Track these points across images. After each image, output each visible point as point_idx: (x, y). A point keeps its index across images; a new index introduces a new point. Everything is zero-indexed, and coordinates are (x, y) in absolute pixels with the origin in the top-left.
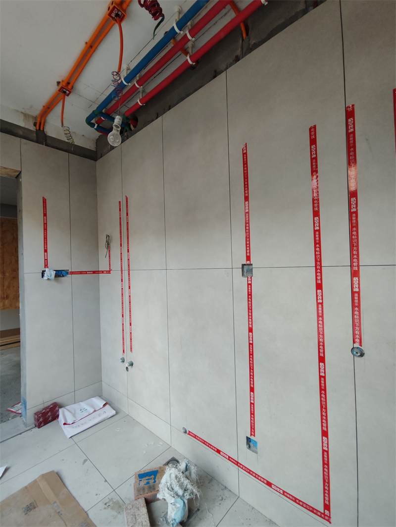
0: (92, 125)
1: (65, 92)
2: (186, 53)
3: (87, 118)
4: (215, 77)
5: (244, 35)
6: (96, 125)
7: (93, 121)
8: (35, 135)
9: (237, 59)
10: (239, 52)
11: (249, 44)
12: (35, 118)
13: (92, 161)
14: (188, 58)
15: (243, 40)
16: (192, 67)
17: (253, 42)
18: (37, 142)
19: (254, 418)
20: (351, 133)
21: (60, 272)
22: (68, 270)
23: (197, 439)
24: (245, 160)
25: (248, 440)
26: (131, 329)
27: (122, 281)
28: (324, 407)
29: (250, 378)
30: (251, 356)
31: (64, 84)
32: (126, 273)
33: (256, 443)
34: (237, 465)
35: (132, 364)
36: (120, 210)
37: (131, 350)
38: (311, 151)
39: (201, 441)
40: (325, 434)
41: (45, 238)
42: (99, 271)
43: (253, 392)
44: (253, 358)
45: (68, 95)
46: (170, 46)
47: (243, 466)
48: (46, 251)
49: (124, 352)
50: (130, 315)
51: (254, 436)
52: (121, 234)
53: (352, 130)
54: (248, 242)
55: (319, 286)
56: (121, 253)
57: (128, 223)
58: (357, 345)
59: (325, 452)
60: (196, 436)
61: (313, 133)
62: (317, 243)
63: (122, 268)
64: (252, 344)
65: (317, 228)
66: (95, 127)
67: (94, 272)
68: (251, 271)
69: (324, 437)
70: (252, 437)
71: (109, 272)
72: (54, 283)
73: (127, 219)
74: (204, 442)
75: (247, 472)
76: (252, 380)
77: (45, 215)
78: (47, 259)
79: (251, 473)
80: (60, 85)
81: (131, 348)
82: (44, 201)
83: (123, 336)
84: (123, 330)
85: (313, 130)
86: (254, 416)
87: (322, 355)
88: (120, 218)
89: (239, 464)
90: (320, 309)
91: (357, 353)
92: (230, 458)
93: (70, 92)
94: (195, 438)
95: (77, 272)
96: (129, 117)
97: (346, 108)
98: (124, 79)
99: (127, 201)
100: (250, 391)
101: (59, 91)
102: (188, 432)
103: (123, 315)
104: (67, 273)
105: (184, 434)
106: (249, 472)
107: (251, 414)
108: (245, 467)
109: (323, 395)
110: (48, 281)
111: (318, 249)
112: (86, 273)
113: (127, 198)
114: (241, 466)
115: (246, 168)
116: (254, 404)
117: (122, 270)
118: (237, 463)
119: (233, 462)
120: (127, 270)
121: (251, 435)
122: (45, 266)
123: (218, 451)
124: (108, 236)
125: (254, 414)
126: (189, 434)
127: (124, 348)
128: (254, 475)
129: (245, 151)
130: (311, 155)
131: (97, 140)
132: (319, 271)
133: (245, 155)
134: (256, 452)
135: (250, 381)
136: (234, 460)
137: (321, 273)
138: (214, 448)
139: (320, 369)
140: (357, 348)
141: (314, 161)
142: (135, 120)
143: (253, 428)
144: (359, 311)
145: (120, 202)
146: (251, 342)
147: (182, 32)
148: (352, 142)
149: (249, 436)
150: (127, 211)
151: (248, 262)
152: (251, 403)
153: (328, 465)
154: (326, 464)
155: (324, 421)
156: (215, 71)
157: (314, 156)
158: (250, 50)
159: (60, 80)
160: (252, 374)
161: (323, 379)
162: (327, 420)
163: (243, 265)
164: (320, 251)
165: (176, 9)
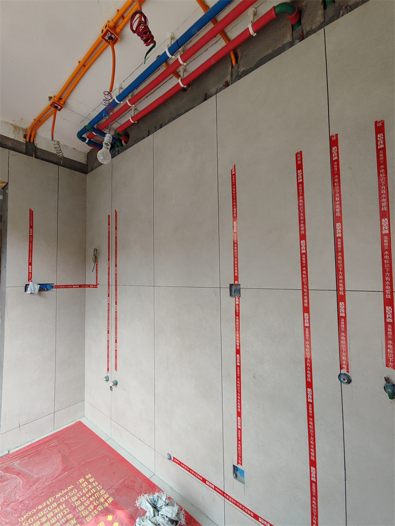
0: (84, 140)
1: (56, 107)
2: (178, 76)
3: (79, 133)
4: (205, 99)
5: (234, 62)
6: (88, 139)
7: (85, 136)
8: (25, 147)
9: (227, 85)
10: (228, 78)
11: (238, 71)
12: (26, 130)
13: (83, 174)
14: (179, 81)
15: (232, 67)
16: (184, 90)
17: (242, 69)
18: (26, 154)
19: (241, 445)
20: (335, 161)
21: (44, 286)
22: (53, 284)
23: (182, 467)
24: (234, 181)
25: (235, 469)
26: (116, 347)
27: (109, 296)
28: (312, 436)
29: (237, 402)
30: (238, 379)
31: (56, 99)
32: (113, 288)
33: (242, 472)
34: (224, 496)
35: (116, 384)
36: (109, 224)
37: (116, 369)
38: (297, 176)
39: (186, 469)
40: (313, 463)
41: (31, 251)
42: (85, 285)
43: (240, 417)
44: (240, 381)
45: (60, 110)
46: (163, 68)
47: (229, 496)
48: (30, 264)
49: (108, 370)
50: (116, 332)
51: (241, 464)
52: (109, 249)
53: (336, 158)
54: (236, 262)
55: (306, 310)
56: (109, 268)
57: (116, 237)
58: (344, 371)
59: (313, 483)
60: (181, 463)
61: (299, 159)
62: (304, 266)
63: (109, 283)
64: (240, 366)
65: (304, 251)
66: (87, 141)
67: (80, 286)
68: (238, 291)
69: (312, 467)
70: (239, 466)
71: (95, 286)
72: (38, 297)
73: (116, 234)
74: (189, 470)
75: (233, 503)
76: (239, 404)
77: (31, 227)
78: (31, 273)
79: (238, 504)
80: (52, 101)
81: (116, 367)
82: (31, 213)
83: (108, 353)
84: (108, 347)
85: (299, 156)
86: (241, 443)
87: (309, 380)
88: (109, 232)
89: (225, 495)
90: (307, 332)
91: (344, 379)
92: (216, 489)
93: (62, 108)
94: (180, 465)
95: (63, 286)
96: (121, 133)
97: (331, 137)
98: (116, 97)
99: (116, 216)
100: (237, 416)
101: (51, 105)
102: (172, 458)
103: (108, 331)
104: (52, 287)
105: (168, 461)
106: (236, 503)
107: (238, 440)
108: (232, 498)
109: (311, 423)
110: (31, 295)
111: (304, 272)
112: (72, 286)
113: (116, 213)
114: (228, 497)
115: (234, 189)
116: (241, 430)
117: (109, 285)
118: (223, 494)
119: (219, 492)
120: (114, 286)
121: (238, 463)
122: (29, 279)
123: (204, 481)
124: (96, 250)
125: (241, 441)
126: (173, 461)
127: (108, 366)
128: (241, 506)
129: (234, 173)
130: (298, 180)
131: (88, 153)
132: (306, 294)
133: (234, 176)
134: (243, 483)
135: (237, 405)
136: (220, 490)
137: (308, 296)
138: (199, 477)
139: (307, 394)
140: (345, 374)
141: (301, 185)
142: (127, 136)
143: (240, 456)
144: (346, 337)
145: (109, 216)
146: (238, 364)
147: (173, 57)
148: (336, 169)
149: (236, 465)
150: (116, 225)
151: (236, 282)
152: (238, 429)
153: (316, 497)
154: (314, 496)
155: (312, 450)
156: (206, 95)
157: (301, 180)
158: (240, 76)
159: (52, 96)
160: (239, 397)
161: (310, 405)
162: (315, 449)
163: (231, 285)
164: (307, 275)
165: (169, 35)
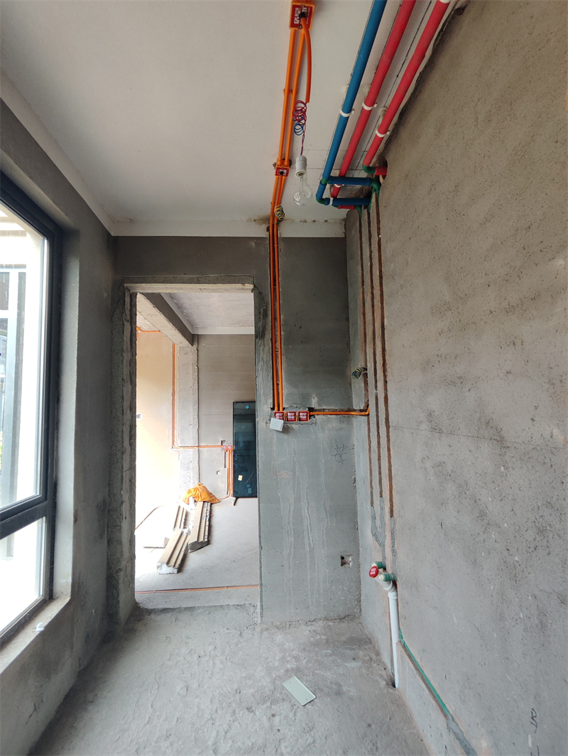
0: (326, 201)
1: (282, 173)
3: (317, 195)
6: (332, 199)
8: (268, 241)
12: (267, 220)
31: (280, 163)
45: (287, 175)
66: (331, 203)
80: (277, 167)
93: (288, 171)
96: (376, 165)
98: (342, 109)
101: (276, 174)
131: (344, 220)
159: (276, 160)
